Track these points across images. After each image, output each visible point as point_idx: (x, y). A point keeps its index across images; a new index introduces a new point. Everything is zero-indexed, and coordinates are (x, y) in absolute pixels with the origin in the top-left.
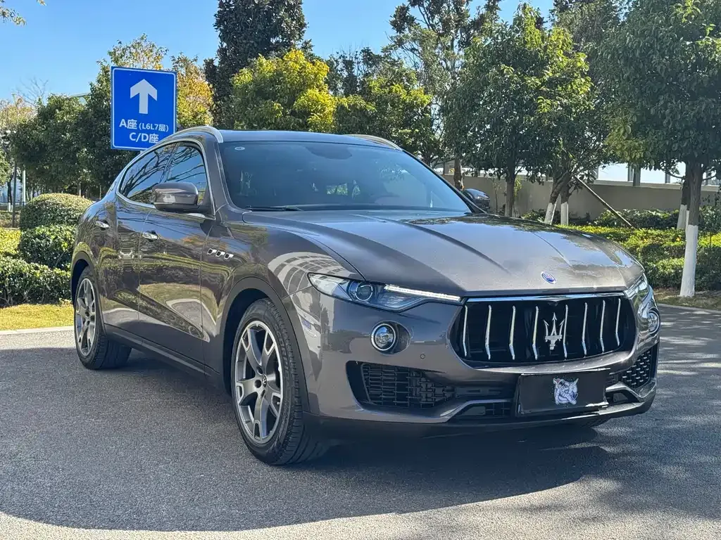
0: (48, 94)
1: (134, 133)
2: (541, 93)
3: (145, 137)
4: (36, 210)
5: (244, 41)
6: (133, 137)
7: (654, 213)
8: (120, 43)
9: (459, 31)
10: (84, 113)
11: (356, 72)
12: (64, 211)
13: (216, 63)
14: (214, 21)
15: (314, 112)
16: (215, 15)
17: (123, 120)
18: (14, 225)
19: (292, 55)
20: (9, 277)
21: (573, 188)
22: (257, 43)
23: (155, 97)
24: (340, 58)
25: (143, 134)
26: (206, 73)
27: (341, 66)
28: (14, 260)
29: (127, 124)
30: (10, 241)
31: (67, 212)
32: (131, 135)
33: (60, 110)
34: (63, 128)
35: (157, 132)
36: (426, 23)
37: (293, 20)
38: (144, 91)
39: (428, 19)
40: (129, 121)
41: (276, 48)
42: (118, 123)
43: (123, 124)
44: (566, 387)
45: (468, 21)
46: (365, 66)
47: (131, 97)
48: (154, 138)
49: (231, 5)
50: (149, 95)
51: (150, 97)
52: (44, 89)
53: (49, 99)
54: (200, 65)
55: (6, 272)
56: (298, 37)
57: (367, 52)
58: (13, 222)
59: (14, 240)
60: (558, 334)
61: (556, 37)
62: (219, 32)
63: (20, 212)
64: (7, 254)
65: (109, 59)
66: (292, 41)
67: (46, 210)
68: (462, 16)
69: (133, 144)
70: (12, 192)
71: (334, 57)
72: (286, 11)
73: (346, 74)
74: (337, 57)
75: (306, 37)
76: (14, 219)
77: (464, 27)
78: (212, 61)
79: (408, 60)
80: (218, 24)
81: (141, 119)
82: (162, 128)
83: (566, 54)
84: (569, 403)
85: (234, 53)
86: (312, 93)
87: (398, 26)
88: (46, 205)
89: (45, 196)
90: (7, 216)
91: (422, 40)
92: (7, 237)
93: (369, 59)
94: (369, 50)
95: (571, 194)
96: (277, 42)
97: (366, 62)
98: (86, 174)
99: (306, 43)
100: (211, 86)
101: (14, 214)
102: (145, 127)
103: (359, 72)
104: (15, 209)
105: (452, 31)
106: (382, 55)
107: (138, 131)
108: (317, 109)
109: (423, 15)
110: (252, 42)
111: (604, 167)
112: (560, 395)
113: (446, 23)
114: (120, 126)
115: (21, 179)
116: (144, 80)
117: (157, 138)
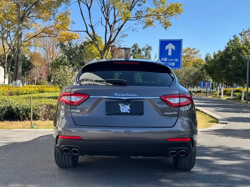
1: (166, 63)
3: (170, 64)
23: (174, 49)
29: (164, 60)
35: (174, 62)
38: (170, 47)
40: (164, 58)
42: (161, 59)
51: (172, 49)
81: (169, 57)
82: (176, 60)
102: (170, 60)
116: (170, 43)
117: (174, 64)
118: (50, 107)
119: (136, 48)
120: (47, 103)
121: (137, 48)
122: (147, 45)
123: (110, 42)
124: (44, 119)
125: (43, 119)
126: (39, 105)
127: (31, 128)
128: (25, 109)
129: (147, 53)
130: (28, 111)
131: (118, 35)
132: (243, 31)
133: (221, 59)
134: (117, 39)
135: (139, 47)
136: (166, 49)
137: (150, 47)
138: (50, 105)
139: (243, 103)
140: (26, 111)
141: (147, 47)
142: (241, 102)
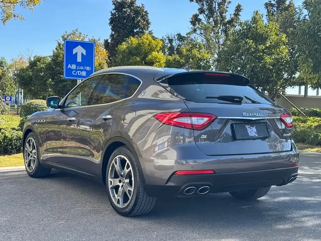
0: (34, 55)
1: (75, 71)
2: (265, 53)
3: (80, 73)
4: (28, 107)
5: (122, 31)
6: (74, 73)
7: (315, 109)
8: (66, 32)
9: (221, 26)
10: (50, 64)
11: (174, 44)
12: (41, 108)
13: (109, 41)
14: (109, 22)
15: (155, 62)
16: (109, 19)
17: (70, 65)
18: (17, 114)
19: (145, 36)
20: (14, 140)
21: (276, 98)
22: (128, 31)
23: (85, 54)
24: (167, 38)
25: (79, 72)
26: (105, 45)
27: (167, 41)
28: (17, 132)
29: (71, 67)
30: (15, 122)
31: (42, 108)
32: (73, 72)
33: (39, 62)
34: (41, 70)
35: (85, 70)
36: (206, 22)
37: (144, 21)
38: (79, 51)
39: (207, 19)
40: (72, 65)
41: (137, 33)
42: (67, 66)
43: (69, 66)
45: (226, 20)
46: (178, 42)
47: (74, 54)
48: (84, 74)
49: (116, 15)
50: (82, 53)
51: (82, 54)
52: (32, 54)
53: (34, 57)
54: (102, 42)
55: (13, 138)
56: (146, 29)
57: (179, 35)
58: (17, 112)
59: (17, 122)
61: (272, 26)
62: (111, 27)
63: (20, 108)
64: (14, 129)
65: (61, 39)
66: (144, 31)
67: (32, 108)
68: (223, 18)
69: (74, 76)
70: (17, 99)
71: (164, 37)
72: (141, 17)
73: (170, 45)
74: (165, 37)
75: (150, 29)
76: (18, 111)
77: (224, 24)
78: (107, 40)
79: (199, 39)
80: (111, 23)
81: (78, 64)
82: (88, 68)
83: (277, 35)
85: (118, 36)
86: (154, 54)
87: (193, 23)
88: (32, 105)
89: (32, 101)
90: (14, 110)
91: (206, 29)
92: (14, 120)
93: (180, 38)
94: (180, 34)
95: (275, 100)
96: (137, 31)
97: (179, 39)
98: (50, 91)
99: (150, 32)
100: (107, 51)
101: (18, 109)
102: (80, 68)
103: (176, 44)
104: (18, 106)
105: (219, 25)
106: (186, 36)
107: (76, 70)
108: (157, 61)
109: (205, 18)
110: (126, 31)
111: (293, 88)
113: (216, 22)
114: (68, 68)
115: (21, 93)
116: (80, 46)
117: (85, 73)
132: (65, 33)
136: (74, 53)
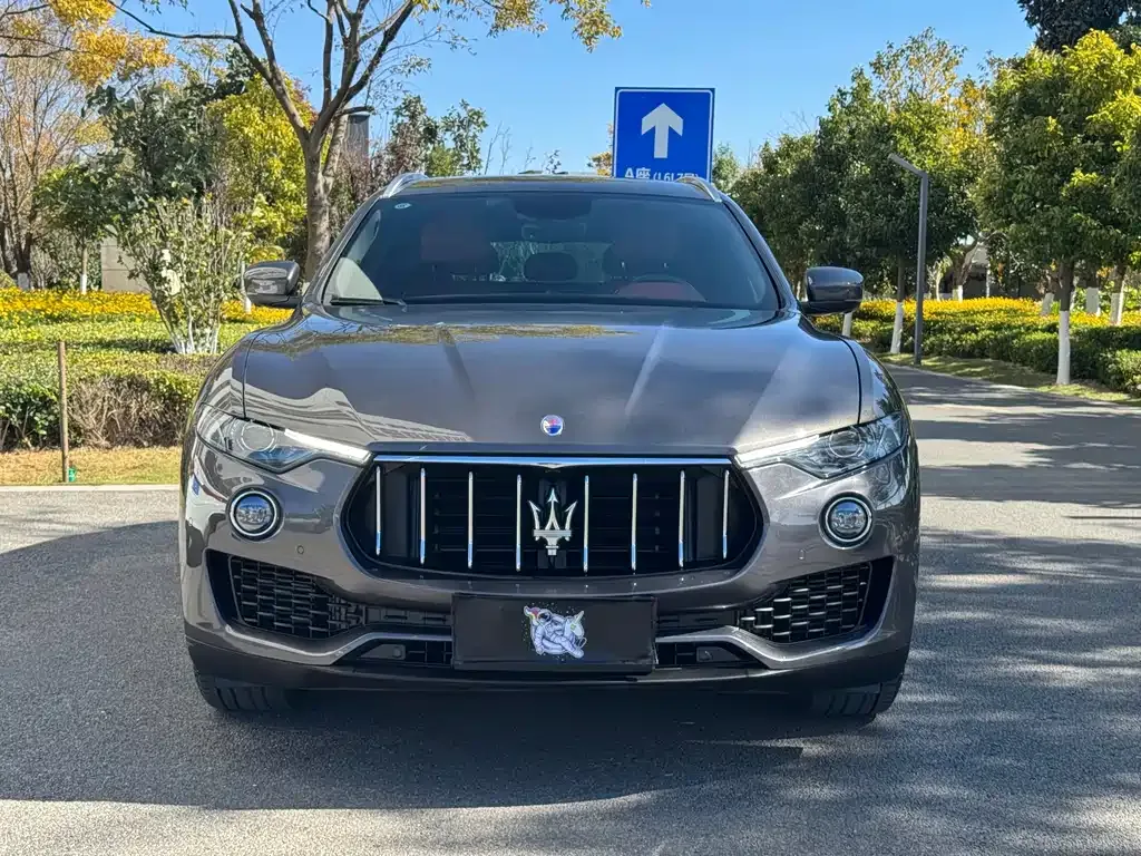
17: (630, 170)
23: (680, 131)
29: (635, 176)
38: (662, 122)
40: (638, 170)
44: (556, 623)
47: (643, 132)
51: (671, 132)
60: (562, 526)
81: (657, 166)
84: (568, 654)
110: (1077, 23)
112: (544, 637)
116: (663, 105)
118: (130, 385)
119: (413, 117)
120: (115, 370)
121: (421, 118)
122: (465, 105)
123: (347, 93)
124: (107, 439)
125: (103, 442)
126: (80, 380)
127: (64, 480)
128: (19, 395)
129: (461, 141)
130: (33, 404)
131: (383, 58)
133: (804, 173)
134: (382, 77)
135: (428, 114)
136: (645, 129)
137: (479, 114)
138: (128, 377)
139: (897, 363)
140: (24, 406)
141: (464, 114)
142: (889, 361)
